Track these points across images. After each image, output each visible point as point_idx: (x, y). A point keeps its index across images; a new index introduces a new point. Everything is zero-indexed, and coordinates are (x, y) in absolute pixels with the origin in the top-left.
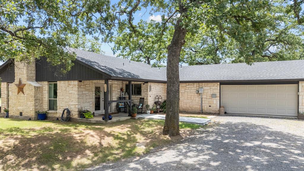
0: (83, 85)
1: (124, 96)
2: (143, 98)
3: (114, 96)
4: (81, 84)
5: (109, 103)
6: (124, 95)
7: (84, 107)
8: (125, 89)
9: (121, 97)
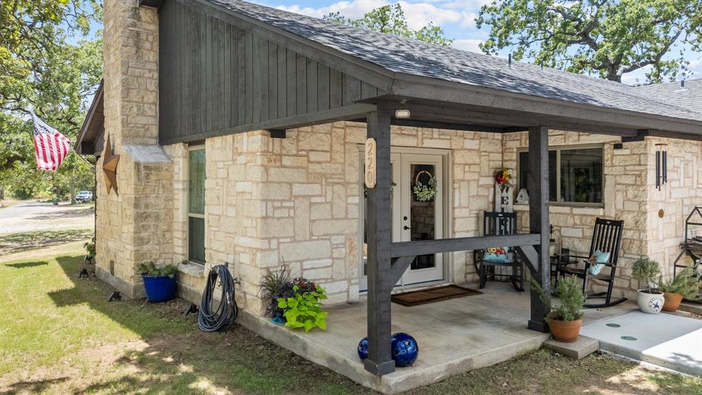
0: (294, 152)
1: (510, 208)
2: (618, 224)
3: (460, 207)
4: (282, 147)
5: (394, 260)
6: (510, 201)
7: (301, 262)
8: (514, 173)
9: (498, 209)
